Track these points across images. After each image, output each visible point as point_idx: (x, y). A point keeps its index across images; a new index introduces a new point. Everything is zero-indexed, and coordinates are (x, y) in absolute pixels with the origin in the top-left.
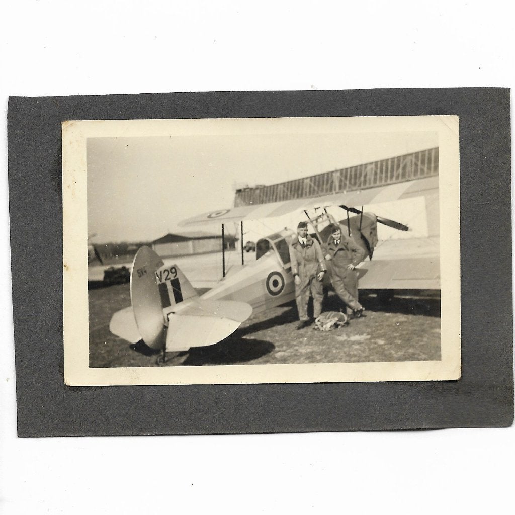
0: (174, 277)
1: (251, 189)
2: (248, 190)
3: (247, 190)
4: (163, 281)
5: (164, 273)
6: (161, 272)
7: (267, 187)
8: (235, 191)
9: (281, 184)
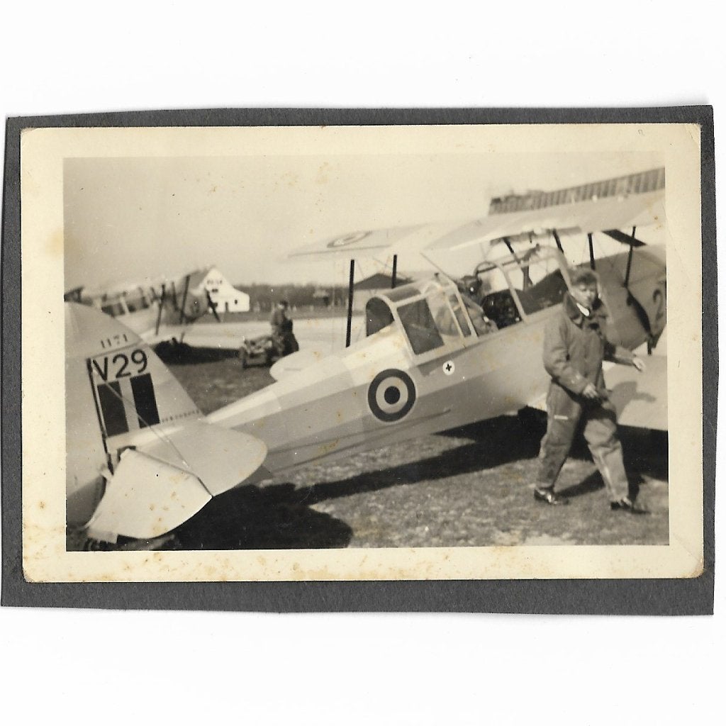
0: (139, 371)
1: (519, 198)
2: (514, 199)
3: (511, 200)
4: (111, 377)
5: (114, 361)
6: (106, 360)
7: (547, 194)
8: (489, 201)
9: (572, 189)
